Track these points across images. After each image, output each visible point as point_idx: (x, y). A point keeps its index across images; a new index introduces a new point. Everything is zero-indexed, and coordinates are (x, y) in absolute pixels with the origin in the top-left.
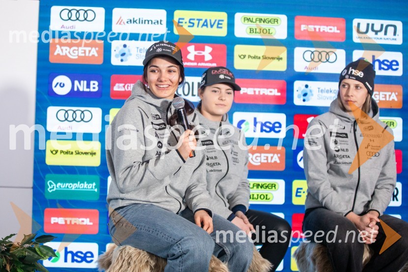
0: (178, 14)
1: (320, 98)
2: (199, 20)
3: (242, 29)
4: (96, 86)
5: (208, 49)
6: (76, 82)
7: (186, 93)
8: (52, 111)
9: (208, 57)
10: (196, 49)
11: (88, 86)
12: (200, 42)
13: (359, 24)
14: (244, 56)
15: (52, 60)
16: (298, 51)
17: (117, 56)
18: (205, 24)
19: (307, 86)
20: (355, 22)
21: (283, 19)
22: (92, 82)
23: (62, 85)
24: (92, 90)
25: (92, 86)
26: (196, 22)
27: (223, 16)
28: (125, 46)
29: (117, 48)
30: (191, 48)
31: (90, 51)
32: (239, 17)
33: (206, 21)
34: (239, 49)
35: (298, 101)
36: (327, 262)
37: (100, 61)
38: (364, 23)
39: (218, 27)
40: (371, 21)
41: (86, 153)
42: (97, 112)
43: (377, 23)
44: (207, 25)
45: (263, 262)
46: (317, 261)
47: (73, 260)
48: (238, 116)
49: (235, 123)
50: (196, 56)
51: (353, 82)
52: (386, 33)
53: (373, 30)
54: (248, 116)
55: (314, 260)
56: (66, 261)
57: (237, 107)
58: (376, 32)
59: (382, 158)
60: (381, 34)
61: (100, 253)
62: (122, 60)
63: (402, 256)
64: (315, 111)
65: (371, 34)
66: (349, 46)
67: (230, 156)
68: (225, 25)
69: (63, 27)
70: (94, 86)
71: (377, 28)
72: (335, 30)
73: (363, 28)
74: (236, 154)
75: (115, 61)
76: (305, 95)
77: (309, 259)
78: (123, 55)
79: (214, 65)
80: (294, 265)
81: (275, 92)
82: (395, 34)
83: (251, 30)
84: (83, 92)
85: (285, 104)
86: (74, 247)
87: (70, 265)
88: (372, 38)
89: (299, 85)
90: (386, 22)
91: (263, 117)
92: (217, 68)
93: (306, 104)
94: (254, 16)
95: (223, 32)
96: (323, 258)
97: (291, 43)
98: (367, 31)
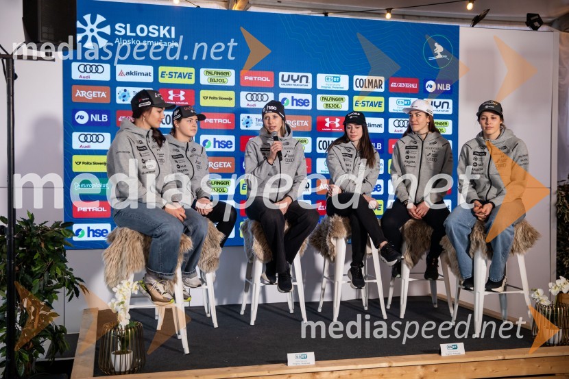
0: (161, 69)
1: (257, 125)
2: (176, 73)
3: (204, 80)
4: (106, 118)
5: (182, 93)
6: (92, 116)
7: (168, 122)
8: (75, 135)
9: (182, 98)
10: (174, 93)
11: (101, 118)
12: (177, 88)
13: (283, 76)
14: (207, 98)
15: (74, 100)
16: (243, 94)
17: (120, 98)
18: (180, 76)
19: (248, 117)
20: (281, 74)
21: (233, 72)
22: (103, 116)
23: (83, 117)
24: (103, 120)
25: (103, 118)
26: (174, 74)
27: (192, 70)
28: (125, 90)
29: (120, 92)
30: (171, 92)
31: (101, 94)
32: (202, 71)
33: (180, 73)
34: (203, 93)
35: (243, 127)
36: (261, 233)
37: (109, 101)
38: (286, 74)
39: (188, 78)
40: (291, 74)
41: (101, 164)
42: (108, 136)
43: (295, 75)
44: (181, 77)
45: (219, 234)
46: (254, 232)
47: (94, 236)
48: (203, 138)
49: (202, 141)
50: (174, 97)
51: (271, 115)
52: (301, 82)
53: (292, 79)
54: (210, 138)
55: (252, 232)
56: (89, 236)
57: (201, 131)
58: (295, 81)
59: (296, 163)
60: (298, 82)
61: (112, 230)
62: (124, 101)
63: (309, 227)
64: (253, 134)
65: (291, 82)
66: (277, 90)
67: (195, 165)
68: (193, 76)
69: (81, 77)
70: (105, 118)
71: (295, 78)
72: (267, 79)
73: (286, 79)
74: (199, 163)
75: (119, 101)
76: (248, 123)
77: (249, 231)
78: (124, 96)
79: (187, 103)
80: (241, 236)
81: (228, 121)
82: (307, 82)
83: (211, 80)
84: (97, 122)
85: (234, 129)
86: (94, 226)
87: (92, 239)
88: (291, 85)
89: (243, 116)
90: (301, 74)
91: (220, 138)
92: (187, 106)
93: (248, 129)
94: (213, 70)
95: (192, 81)
96: (259, 230)
97: (237, 88)
98: (288, 81)
